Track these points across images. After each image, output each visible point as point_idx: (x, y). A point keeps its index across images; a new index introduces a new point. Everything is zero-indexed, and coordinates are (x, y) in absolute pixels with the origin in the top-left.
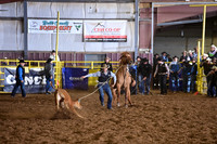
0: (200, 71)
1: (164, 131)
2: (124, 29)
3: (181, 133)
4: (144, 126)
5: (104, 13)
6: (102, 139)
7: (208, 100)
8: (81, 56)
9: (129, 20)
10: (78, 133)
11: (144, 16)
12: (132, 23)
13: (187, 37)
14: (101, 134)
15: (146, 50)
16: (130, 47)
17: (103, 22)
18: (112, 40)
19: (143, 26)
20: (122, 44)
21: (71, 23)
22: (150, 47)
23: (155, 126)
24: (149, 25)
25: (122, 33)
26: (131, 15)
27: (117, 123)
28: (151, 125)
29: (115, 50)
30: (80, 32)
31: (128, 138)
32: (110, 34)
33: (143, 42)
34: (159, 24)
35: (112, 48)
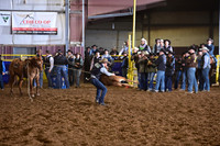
0: (132, 64)
1: (95, 125)
2: (54, 21)
3: (112, 127)
4: (75, 121)
5: (33, 5)
6: (31, 134)
8: (10, 49)
9: (59, 12)
10: (6, 128)
11: (75, 8)
12: (62, 15)
13: (118, 30)
14: (30, 130)
15: (77, 43)
16: (60, 40)
17: (32, 14)
18: (42, 32)
19: (74, 19)
20: (53, 37)
22: (81, 40)
23: (86, 120)
24: (79, 18)
25: (53, 26)
26: (61, 8)
27: (47, 117)
28: (82, 119)
29: (45, 43)
30: (8, 24)
31: (59, 132)
32: (40, 27)
33: (74, 34)
34: (90, 17)
35: (42, 41)
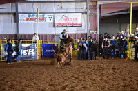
0: (130, 45)
1: (107, 83)
2: (80, 18)
3: (117, 84)
4: (94, 80)
5: (67, 9)
6: (67, 89)
7: (135, 63)
8: (53, 36)
9: (83, 13)
10: (52, 85)
11: (92, 10)
12: (85, 14)
13: (120, 23)
14: (66, 86)
15: (94, 32)
16: (84, 30)
17: (66, 15)
18: (72, 26)
19: (92, 17)
20: (79, 28)
21: (46, 15)
22: (97, 30)
23: (101, 79)
24: (96, 16)
25: (79, 21)
26: (84, 10)
27: (77, 78)
28: (98, 79)
29: (74, 32)
30: (52, 21)
31: (84, 87)
32: (71, 22)
33: (92, 26)
34: (102, 15)
35: (72, 31)
